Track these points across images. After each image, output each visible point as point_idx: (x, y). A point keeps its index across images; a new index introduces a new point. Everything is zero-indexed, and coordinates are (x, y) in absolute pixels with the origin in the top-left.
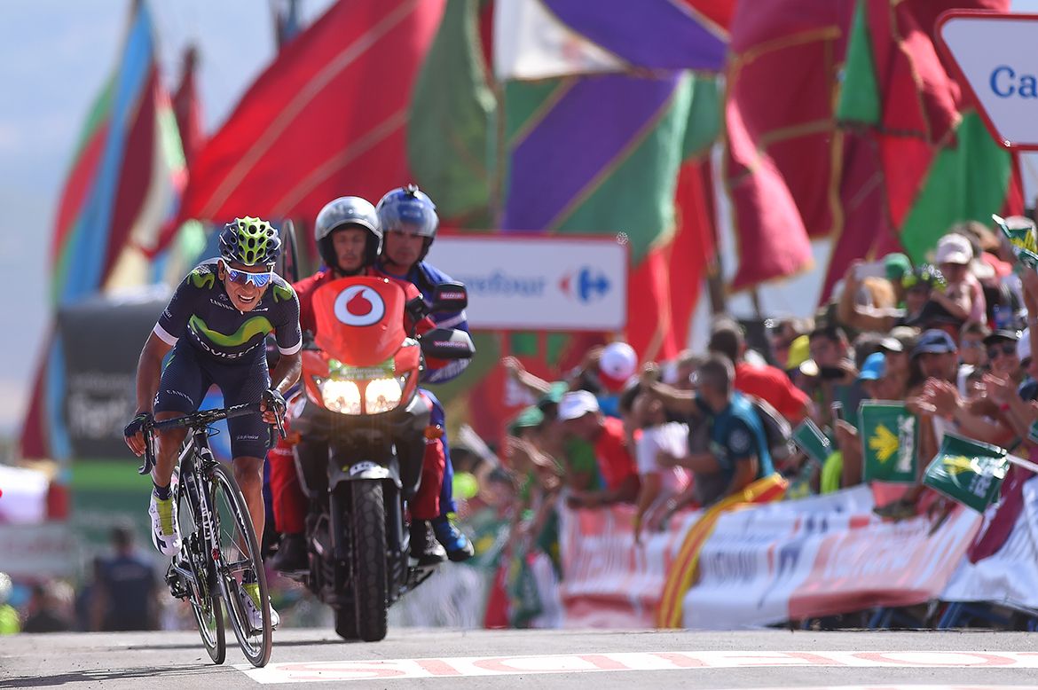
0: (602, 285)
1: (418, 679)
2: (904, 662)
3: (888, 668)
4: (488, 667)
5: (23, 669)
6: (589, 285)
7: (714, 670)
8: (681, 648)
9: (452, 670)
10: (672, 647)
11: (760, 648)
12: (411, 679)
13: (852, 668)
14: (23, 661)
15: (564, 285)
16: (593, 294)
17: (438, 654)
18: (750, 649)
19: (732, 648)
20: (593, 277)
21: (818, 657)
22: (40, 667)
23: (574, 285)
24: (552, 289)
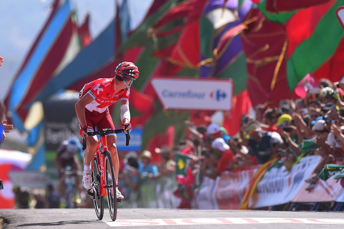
0: (224, 96)
1: (163, 226)
2: (324, 222)
3: (319, 224)
4: (187, 222)
5: (32, 220)
6: (220, 95)
7: (261, 224)
8: (250, 216)
9: (175, 223)
10: (247, 216)
11: (276, 217)
12: (161, 226)
13: (307, 224)
14: (32, 218)
15: (211, 95)
16: (221, 98)
17: (170, 217)
18: (273, 217)
19: (267, 217)
20: (221, 93)
21: (296, 220)
22: (38, 220)
23: (215, 95)
24: (207, 97)
